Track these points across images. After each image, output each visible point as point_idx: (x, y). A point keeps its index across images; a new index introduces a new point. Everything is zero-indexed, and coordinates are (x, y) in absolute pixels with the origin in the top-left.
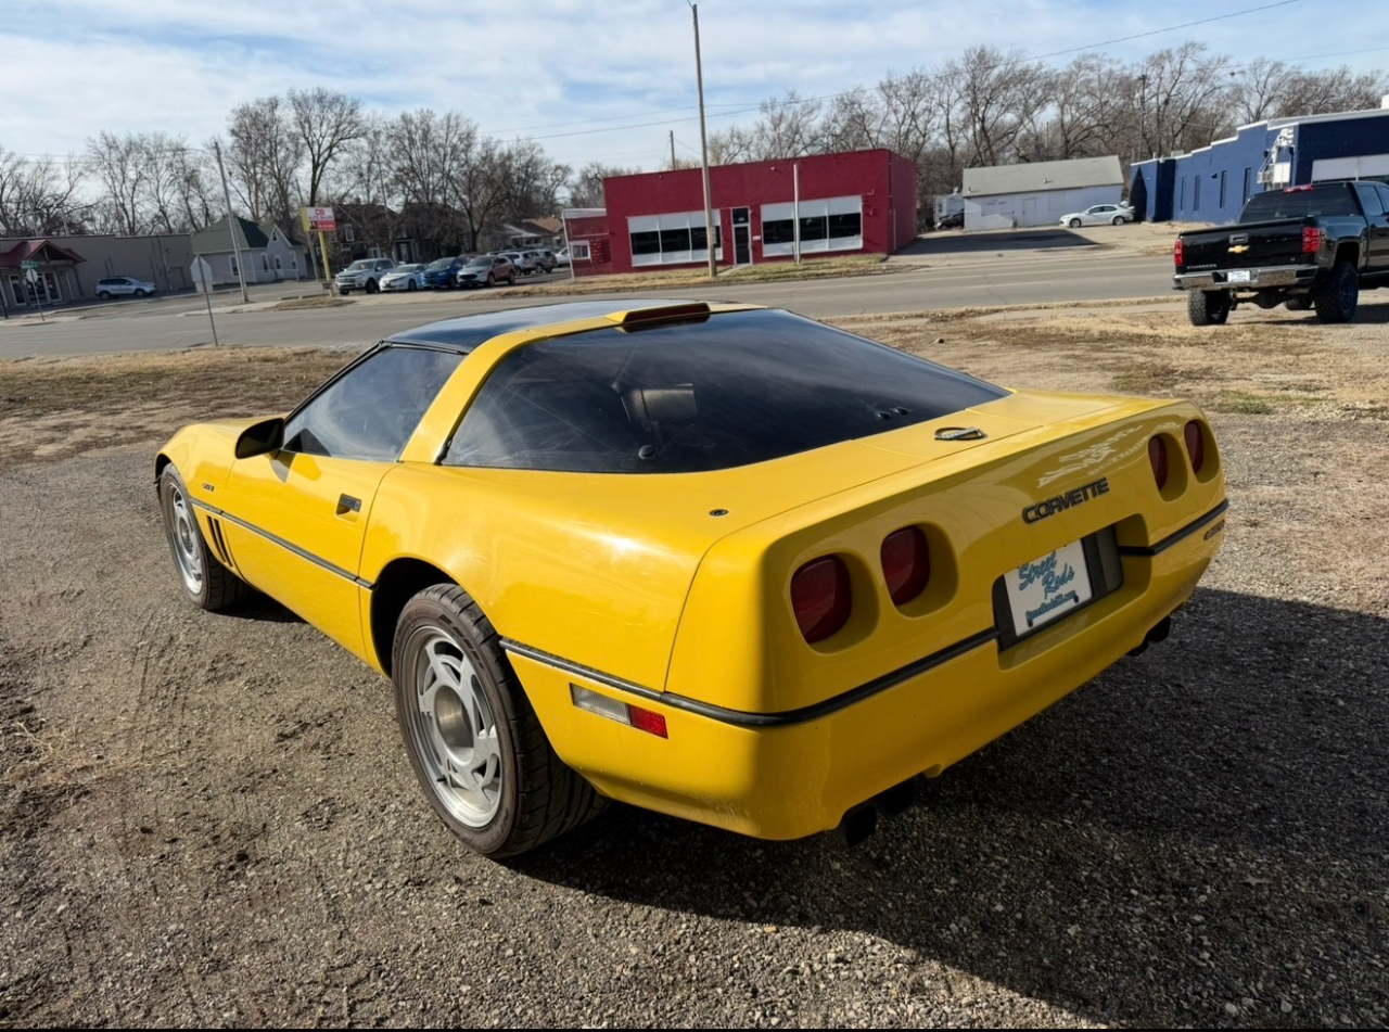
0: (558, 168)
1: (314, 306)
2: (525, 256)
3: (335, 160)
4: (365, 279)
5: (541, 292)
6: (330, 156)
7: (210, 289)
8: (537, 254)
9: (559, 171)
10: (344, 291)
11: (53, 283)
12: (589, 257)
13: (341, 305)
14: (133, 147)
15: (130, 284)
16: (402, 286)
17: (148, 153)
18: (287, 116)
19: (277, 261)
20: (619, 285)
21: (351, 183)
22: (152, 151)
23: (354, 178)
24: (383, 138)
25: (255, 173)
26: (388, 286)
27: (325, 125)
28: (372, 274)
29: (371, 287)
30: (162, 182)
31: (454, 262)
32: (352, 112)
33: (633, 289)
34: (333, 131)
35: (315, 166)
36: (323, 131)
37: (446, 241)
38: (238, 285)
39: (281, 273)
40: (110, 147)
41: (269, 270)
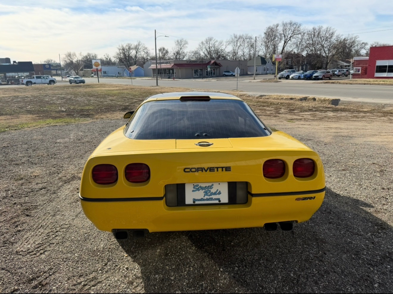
0: (363, 43)
1: (270, 82)
2: (339, 71)
3: (291, 41)
4: (286, 75)
5: (338, 83)
6: (290, 39)
7: (238, 75)
8: (343, 71)
9: (363, 44)
10: (280, 78)
11: (214, 71)
12: (360, 72)
13: (277, 82)
14: (240, 37)
15: (231, 73)
16: (296, 78)
17: (243, 39)
18: (280, 29)
19: (268, 68)
20: (366, 82)
21: (294, 47)
22: (244, 38)
23: (295, 46)
24: (306, 34)
25: (268, 44)
26: (292, 77)
27: (290, 31)
28: (289, 74)
29: (287, 78)
30: (245, 46)
31: (313, 72)
32: (299, 27)
33: (370, 84)
34: (292, 32)
35: (285, 42)
36: (289, 33)
37: (317, 65)
38: (253, 74)
39: (268, 72)
40: (235, 37)
41: (265, 71)
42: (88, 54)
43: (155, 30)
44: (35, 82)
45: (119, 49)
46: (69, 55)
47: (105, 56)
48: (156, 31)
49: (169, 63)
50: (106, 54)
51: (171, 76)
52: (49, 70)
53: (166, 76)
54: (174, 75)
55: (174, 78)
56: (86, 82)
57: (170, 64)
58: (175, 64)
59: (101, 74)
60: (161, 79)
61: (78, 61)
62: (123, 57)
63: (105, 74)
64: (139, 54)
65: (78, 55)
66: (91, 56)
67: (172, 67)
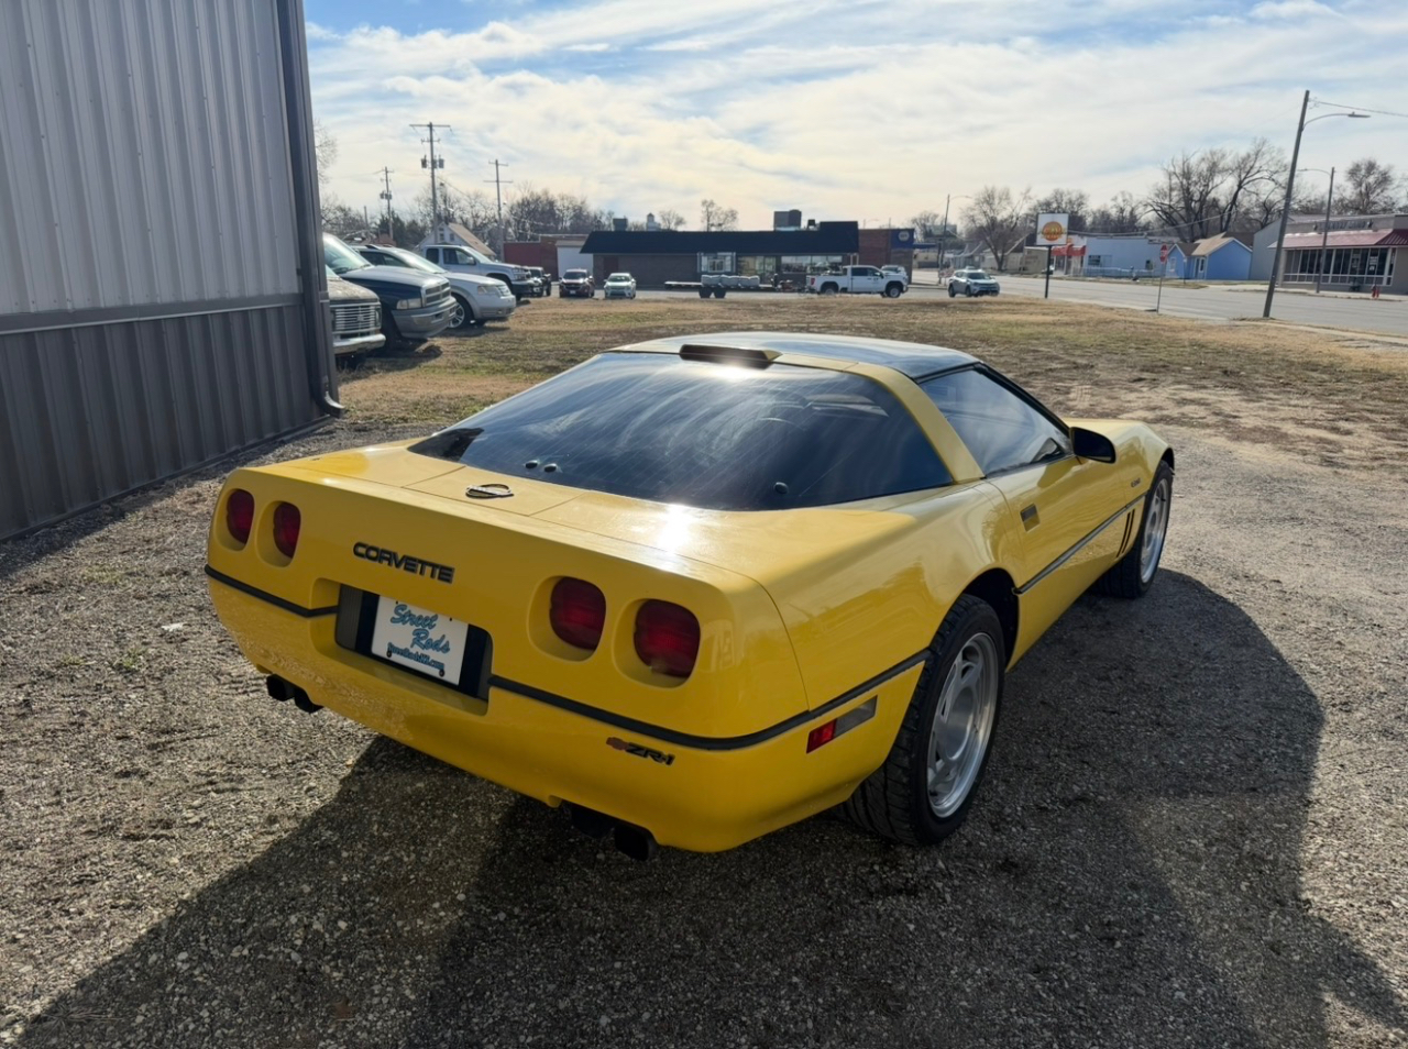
42: (1057, 192)
43: (1307, 93)
44: (845, 286)
45: (1170, 175)
46: (989, 199)
47: (1115, 199)
48: (1310, 96)
49: (1370, 226)
50: (1123, 193)
51: (1369, 281)
52: (906, 250)
53: (1343, 280)
54: (1385, 276)
55: (1375, 292)
56: (1001, 291)
57: (1376, 230)
58: (1396, 232)
59: (1079, 267)
60: (1313, 292)
61: (1012, 217)
62: (1178, 202)
63: (1095, 268)
64: (1253, 189)
65: (1016, 197)
66: (1065, 199)
67: (1377, 244)
